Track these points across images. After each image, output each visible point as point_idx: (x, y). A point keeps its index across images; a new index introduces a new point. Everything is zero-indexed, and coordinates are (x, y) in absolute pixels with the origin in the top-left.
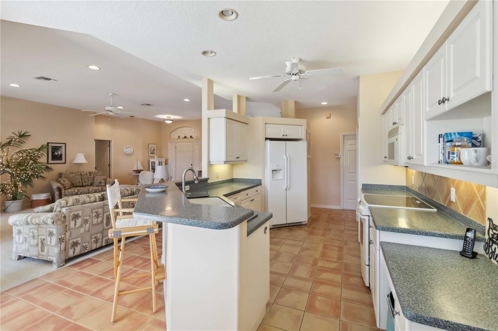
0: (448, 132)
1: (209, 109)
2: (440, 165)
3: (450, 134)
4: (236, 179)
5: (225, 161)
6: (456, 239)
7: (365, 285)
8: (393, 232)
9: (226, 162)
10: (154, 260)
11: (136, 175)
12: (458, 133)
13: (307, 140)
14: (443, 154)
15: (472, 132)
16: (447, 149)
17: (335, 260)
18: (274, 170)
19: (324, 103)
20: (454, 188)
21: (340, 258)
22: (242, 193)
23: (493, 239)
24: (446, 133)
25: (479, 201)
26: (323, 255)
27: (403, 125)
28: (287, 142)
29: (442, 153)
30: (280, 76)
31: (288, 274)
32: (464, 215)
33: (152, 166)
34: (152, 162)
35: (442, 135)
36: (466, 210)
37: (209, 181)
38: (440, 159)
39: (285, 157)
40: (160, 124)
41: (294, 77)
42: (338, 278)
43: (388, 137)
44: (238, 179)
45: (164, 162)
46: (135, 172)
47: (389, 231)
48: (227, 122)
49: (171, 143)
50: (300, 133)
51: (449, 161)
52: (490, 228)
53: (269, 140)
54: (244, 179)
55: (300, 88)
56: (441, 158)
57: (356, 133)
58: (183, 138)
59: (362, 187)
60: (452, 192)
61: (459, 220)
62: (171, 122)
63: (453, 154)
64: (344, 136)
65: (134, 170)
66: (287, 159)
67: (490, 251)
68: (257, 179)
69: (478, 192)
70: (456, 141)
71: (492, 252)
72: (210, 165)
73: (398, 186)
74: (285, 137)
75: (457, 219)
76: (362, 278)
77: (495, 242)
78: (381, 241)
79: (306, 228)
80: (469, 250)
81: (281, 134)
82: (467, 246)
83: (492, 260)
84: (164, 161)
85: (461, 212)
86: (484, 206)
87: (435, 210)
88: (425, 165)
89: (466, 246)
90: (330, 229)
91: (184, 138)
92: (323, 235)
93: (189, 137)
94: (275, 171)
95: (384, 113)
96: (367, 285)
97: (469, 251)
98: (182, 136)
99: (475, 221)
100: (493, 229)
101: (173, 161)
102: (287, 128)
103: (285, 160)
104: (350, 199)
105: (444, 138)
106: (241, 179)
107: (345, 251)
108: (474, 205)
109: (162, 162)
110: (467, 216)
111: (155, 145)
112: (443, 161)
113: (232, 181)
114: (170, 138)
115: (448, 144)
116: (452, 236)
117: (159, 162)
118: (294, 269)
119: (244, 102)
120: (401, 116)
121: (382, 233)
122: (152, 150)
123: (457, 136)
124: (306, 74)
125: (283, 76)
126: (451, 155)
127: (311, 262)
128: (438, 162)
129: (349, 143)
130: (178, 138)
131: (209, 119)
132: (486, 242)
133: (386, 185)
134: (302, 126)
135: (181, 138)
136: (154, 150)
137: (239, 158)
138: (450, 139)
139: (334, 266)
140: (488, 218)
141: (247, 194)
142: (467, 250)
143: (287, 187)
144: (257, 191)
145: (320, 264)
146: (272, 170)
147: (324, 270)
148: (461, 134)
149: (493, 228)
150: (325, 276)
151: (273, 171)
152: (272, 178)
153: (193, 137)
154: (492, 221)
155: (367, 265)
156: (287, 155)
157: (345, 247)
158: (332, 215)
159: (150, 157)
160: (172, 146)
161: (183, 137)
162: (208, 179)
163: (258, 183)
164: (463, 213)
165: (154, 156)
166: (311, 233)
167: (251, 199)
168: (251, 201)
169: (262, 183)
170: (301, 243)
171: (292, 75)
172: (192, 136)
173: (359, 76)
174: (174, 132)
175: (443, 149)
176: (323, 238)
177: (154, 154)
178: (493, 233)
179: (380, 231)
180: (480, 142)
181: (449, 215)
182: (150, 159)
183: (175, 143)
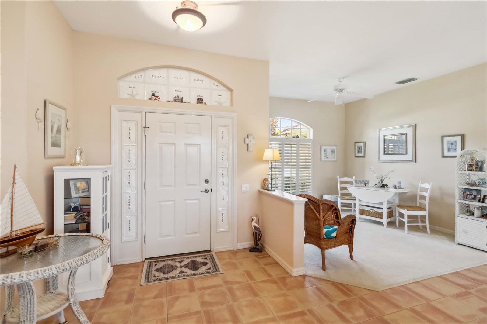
33: (67, 198)
34: (67, 182)
49: (119, 111)
58: (168, 101)
84: (110, 173)
91: (175, 100)
93: (194, 101)
98: (166, 95)
111: (64, 111)
122: (55, 130)
130: (150, 99)
135: (164, 99)
153: (205, 101)
159: (48, 161)
160: (125, 123)
161: (172, 100)
172: (201, 100)
174: (132, 78)
182: (54, 168)
183: (140, 114)
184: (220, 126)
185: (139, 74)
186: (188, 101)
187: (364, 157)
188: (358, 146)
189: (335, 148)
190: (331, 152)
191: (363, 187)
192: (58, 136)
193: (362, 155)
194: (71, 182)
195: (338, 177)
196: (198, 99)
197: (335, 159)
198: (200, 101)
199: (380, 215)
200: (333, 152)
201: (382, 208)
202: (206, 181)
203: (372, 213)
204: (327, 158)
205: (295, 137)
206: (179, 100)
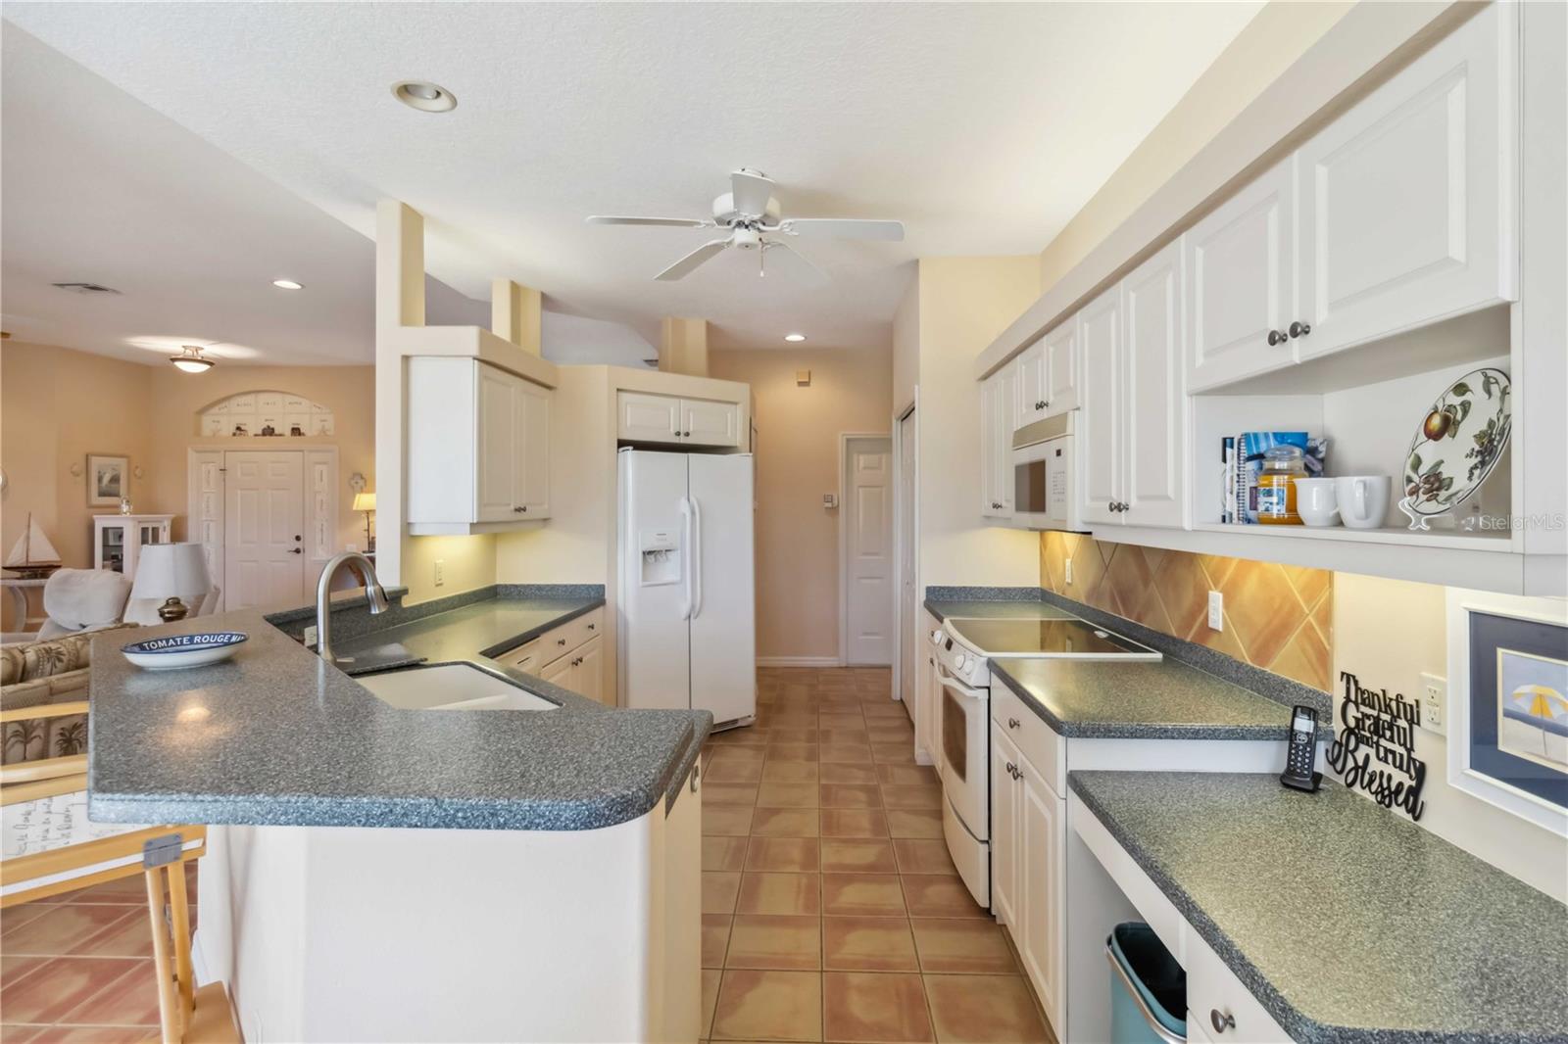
0: (1251, 429)
1: (406, 320)
2: (1227, 527)
3: (1256, 435)
4: (506, 586)
5: (475, 521)
6: (1267, 740)
7: (978, 905)
8: (1109, 737)
9: (475, 527)
10: (175, 978)
11: (21, 588)
12: (1275, 435)
13: (750, 451)
14: (1238, 496)
15: (1306, 434)
16: (1246, 480)
17: (867, 835)
18: (650, 553)
19: (795, 338)
20: (1221, 592)
21: (880, 825)
22: (545, 638)
23: (1363, 732)
24: (1246, 435)
25: (1312, 628)
26: (829, 824)
27: (1078, 409)
28: (690, 454)
29: (1231, 493)
30: (699, 223)
31: (734, 915)
32: (1255, 666)
33: (105, 545)
34: (105, 530)
35: (1232, 439)
36: (1264, 652)
37: (407, 602)
38: (1228, 509)
39: (684, 508)
40: (154, 373)
41: (742, 236)
42: (890, 895)
43: (1014, 446)
44: (516, 586)
45: (168, 529)
46: (18, 574)
47: (1098, 737)
48: (483, 378)
49: (197, 452)
50: (730, 427)
51: (1252, 514)
52: (1348, 699)
53: (631, 448)
54: (539, 588)
55: (762, 274)
56: (1232, 506)
57: (891, 435)
58: (256, 435)
59: (927, 596)
60: (1211, 604)
61: (1238, 681)
62: (205, 367)
63: (1269, 493)
64: (848, 440)
65: (8, 565)
66: (693, 513)
67: (1350, 764)
68: (590, 586)
69: (1308, 601)
70: (1274, 458)
71: (1356, 768)
72: (409, 536)
73: (1022, 589)
74: (683, 440)
75: (1229, 679)
76: (959, 880)
77: (1368, 738)
78: (1071, 771)
79: (752, 739)
80: (1306, 769)
81: (669, 428)
82: (1299, 759)
83: (1357, 788)
84: (167, 524)
85: (1244, 658)
86: (1328, 639)
87: (1158, 656)
88: (1187, 528)
89: (1296, 758)
90: (826, 735)
91: (264, 434)
92: (812, 756)
93: (288, 432)
94: (652, 556)
95: (985, 377)
96: (983, 903)
97: (1306, 772)
98: (254, 427)
99: (1297, 682)
100: (1362, 704)
101: (212, 524)
102: (689, 411)
103: (684, 515)
104: (866, 634)
105: (1239, 449)
106: (529, 585)
107: (887, 800)
108: (1292, 639)
109: (155, 530)
110: (1268, 670)
111: (125, 460)
112: (1235, 516)
113: (492, 595)
114: (198, 432)
115: (1252, 466)
116: (1258, 732)
117: (144, 530)
118: (749, 891)
119: (533, 308)
120: (1072, 385)
121: (1075, 743)
122: (106, 480)
123: (1273, 443)
124: (781, 229)
125: (707, 225)
126: (1262, 499)
127: (796, 854)
128: (1220, 519)
129: (862, 465)
130: (234, 434)
131: (406, 359)
132: (1336, 742)
133: (991, 589)
134: (736, 403)
135: (251, 433)
136: (115, 480)
137: (524, 510)
138: (1255, 452)
139: (868, 855)
140: (1343, 674)
141: (562, 643)
142: (1299, 771)
143: (693, 607)
144: (592, 627)
145: (828, 855)
146: (644, 553)
147: (844, 876)
148: (1281, 437)
149: (1360, 701)
150: (853, 896)
151: (647, 554)
152: (644, 580)
153: (302, 431)
154: (1356, 682)
155: (983, 842)
156: (692, 498)
157: (883, 787)
158: (821, 688)
159: (92, 510)
160: (204, 466)
161: (260, 432)
162: (405, 592)
163: (592, 599)
164: (1252, 661)
165: (118, 507)
166: (774, 755)
167: (574, 655)
168: (573, 663)
169: (606, 597)
170: (749, 794)
171: (734, 228)
172: (298, 429)
173: (917, 262)
174: (215, 410)
175: (1235, 479)
176: (814, 765)
177: (117, 495)
178: (1359, 716)
179: (1069, 739)
180: (1322, 461)
181: (1201, 667)
182: (95, 517)
183: (220, 454)
184: (316, 463)
185: (223, 405)
186: (281, 432)
192: (114, 486)
194: (110, 531)
196: (293, 429)
202: (298, 538)
206: (269, 432)
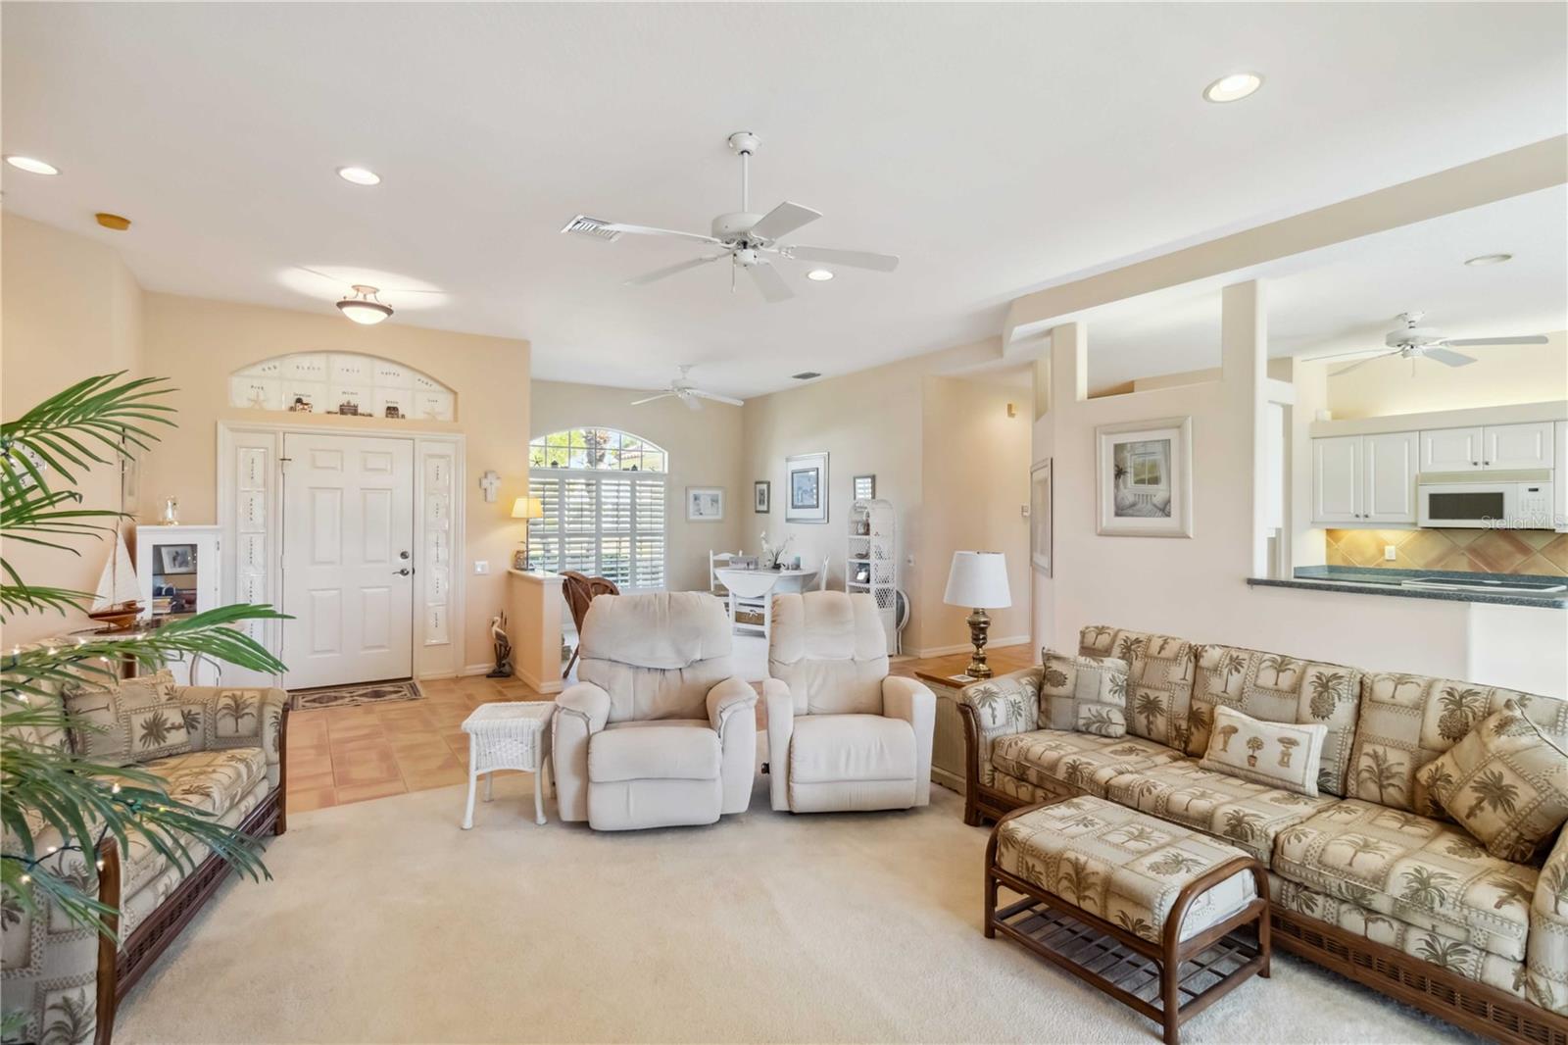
33: (159, 574)
34: (157, 549)
49: (232, 430)
58: (329, 413)
91: (341, 413)
98: (324, 400)
114: (225, 400)
130: (292, 409)
135: (319, 408)
160: (244, 451)
161: (337, 409)
172: (395, 409)
174: (256, 372)
182: (138, 527)
183: (273, 436)
184: (431, 456)
185: (271, 365)
186: (369, 411)
187: (767, 512)
188: (760, 491)
189: (719, 493)
190: (710, 502)
191: (744, 569)
193: (765, 508)
195: (711, 552)
197: (719, 517)
198: (392, 411)
199: (759, 620)
200: (714, 501)
201: (763, 607)
202: (404, 555)
203: (751, 619)
204: (701, 514)
205: (628, 469)
206: (348, 410)
